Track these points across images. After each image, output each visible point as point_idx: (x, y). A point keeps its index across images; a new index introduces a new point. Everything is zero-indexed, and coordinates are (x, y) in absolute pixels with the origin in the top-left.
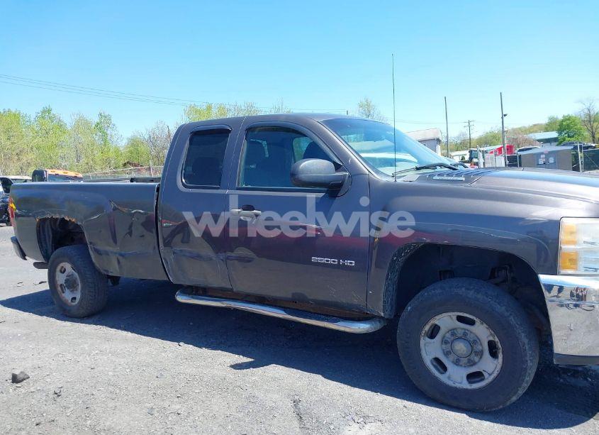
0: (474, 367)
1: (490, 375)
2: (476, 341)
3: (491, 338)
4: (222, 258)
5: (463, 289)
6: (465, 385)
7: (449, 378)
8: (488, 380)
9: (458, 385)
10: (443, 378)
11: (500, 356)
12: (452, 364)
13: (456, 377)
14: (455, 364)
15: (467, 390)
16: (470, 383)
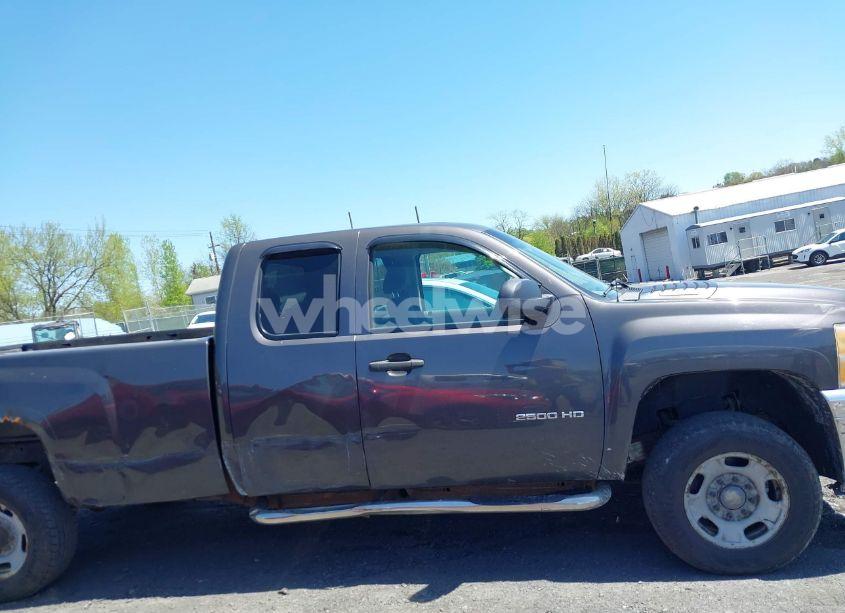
0: (751, 518)
1: (774, 523)
2: (750, 485)
3: (771, 477)
4: (354, 439)
5: (734, 423)
6: (746, 543)
7: (724, 539)
8: (773, 530)
9: (737, 546)
10: (716, 540)
11: (786, 497)
12: (723, 522)
13: (732, 536)
14: (726, 520)
15: (750, 548)
16: (751, 538)
